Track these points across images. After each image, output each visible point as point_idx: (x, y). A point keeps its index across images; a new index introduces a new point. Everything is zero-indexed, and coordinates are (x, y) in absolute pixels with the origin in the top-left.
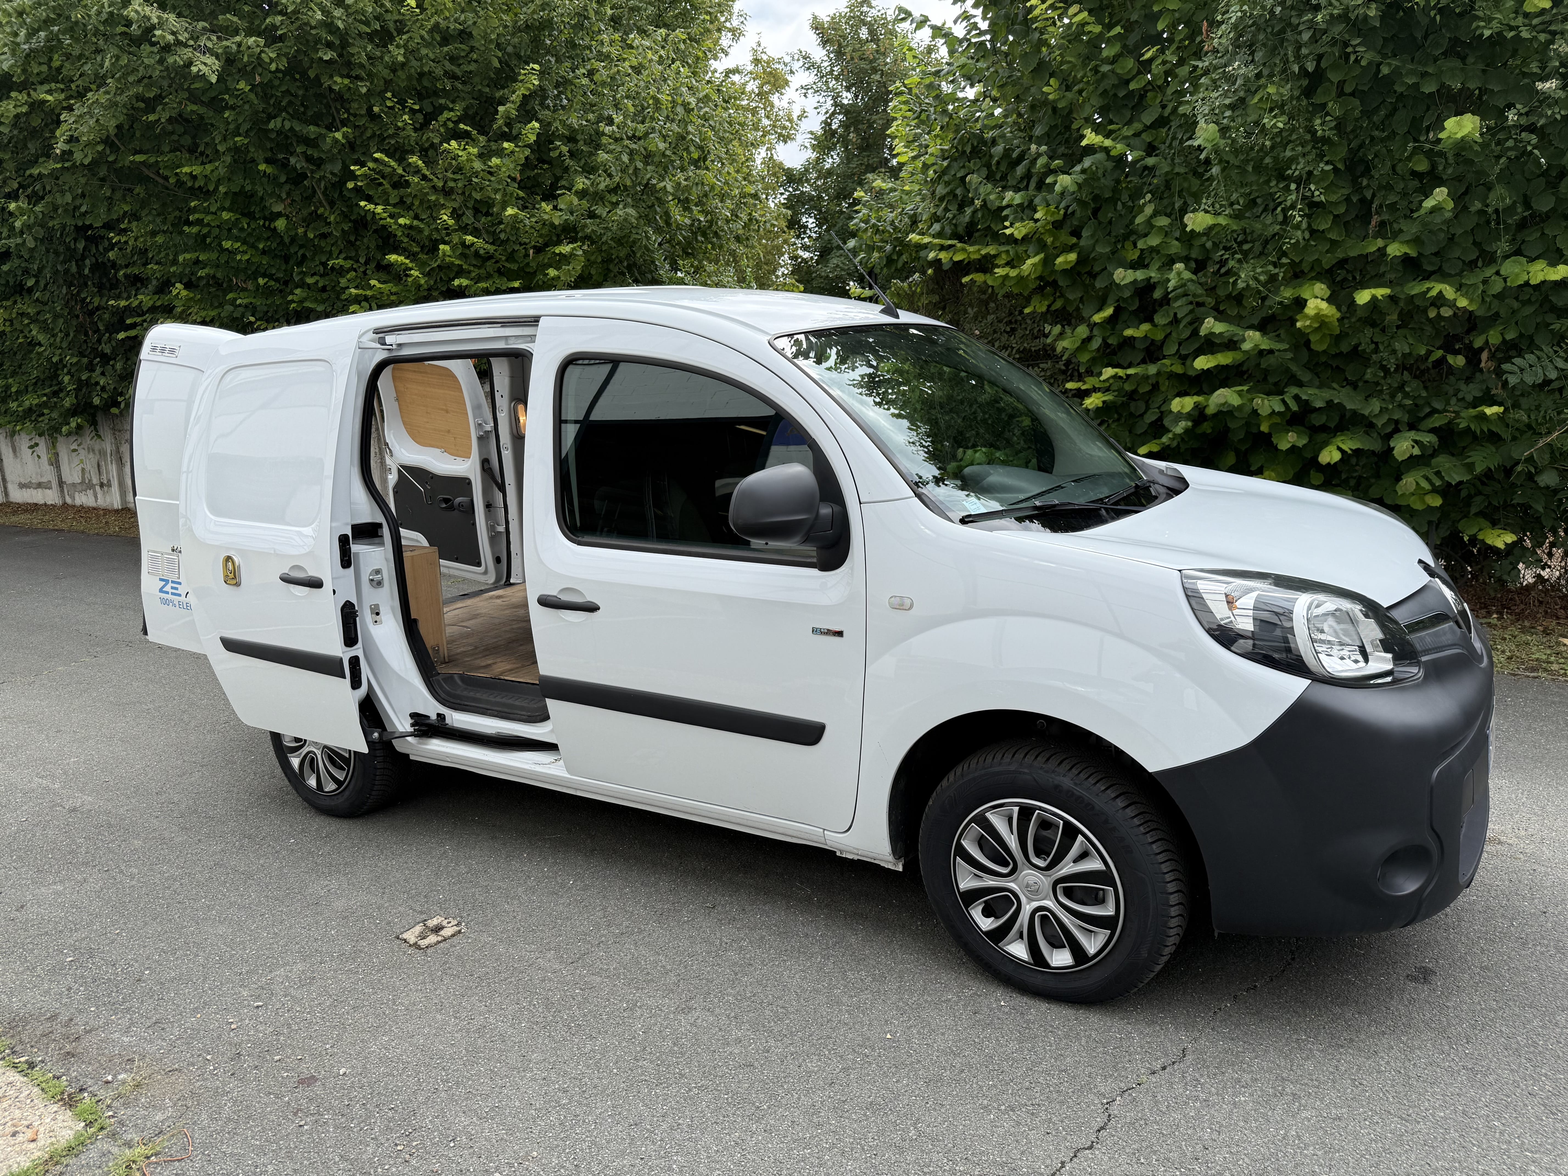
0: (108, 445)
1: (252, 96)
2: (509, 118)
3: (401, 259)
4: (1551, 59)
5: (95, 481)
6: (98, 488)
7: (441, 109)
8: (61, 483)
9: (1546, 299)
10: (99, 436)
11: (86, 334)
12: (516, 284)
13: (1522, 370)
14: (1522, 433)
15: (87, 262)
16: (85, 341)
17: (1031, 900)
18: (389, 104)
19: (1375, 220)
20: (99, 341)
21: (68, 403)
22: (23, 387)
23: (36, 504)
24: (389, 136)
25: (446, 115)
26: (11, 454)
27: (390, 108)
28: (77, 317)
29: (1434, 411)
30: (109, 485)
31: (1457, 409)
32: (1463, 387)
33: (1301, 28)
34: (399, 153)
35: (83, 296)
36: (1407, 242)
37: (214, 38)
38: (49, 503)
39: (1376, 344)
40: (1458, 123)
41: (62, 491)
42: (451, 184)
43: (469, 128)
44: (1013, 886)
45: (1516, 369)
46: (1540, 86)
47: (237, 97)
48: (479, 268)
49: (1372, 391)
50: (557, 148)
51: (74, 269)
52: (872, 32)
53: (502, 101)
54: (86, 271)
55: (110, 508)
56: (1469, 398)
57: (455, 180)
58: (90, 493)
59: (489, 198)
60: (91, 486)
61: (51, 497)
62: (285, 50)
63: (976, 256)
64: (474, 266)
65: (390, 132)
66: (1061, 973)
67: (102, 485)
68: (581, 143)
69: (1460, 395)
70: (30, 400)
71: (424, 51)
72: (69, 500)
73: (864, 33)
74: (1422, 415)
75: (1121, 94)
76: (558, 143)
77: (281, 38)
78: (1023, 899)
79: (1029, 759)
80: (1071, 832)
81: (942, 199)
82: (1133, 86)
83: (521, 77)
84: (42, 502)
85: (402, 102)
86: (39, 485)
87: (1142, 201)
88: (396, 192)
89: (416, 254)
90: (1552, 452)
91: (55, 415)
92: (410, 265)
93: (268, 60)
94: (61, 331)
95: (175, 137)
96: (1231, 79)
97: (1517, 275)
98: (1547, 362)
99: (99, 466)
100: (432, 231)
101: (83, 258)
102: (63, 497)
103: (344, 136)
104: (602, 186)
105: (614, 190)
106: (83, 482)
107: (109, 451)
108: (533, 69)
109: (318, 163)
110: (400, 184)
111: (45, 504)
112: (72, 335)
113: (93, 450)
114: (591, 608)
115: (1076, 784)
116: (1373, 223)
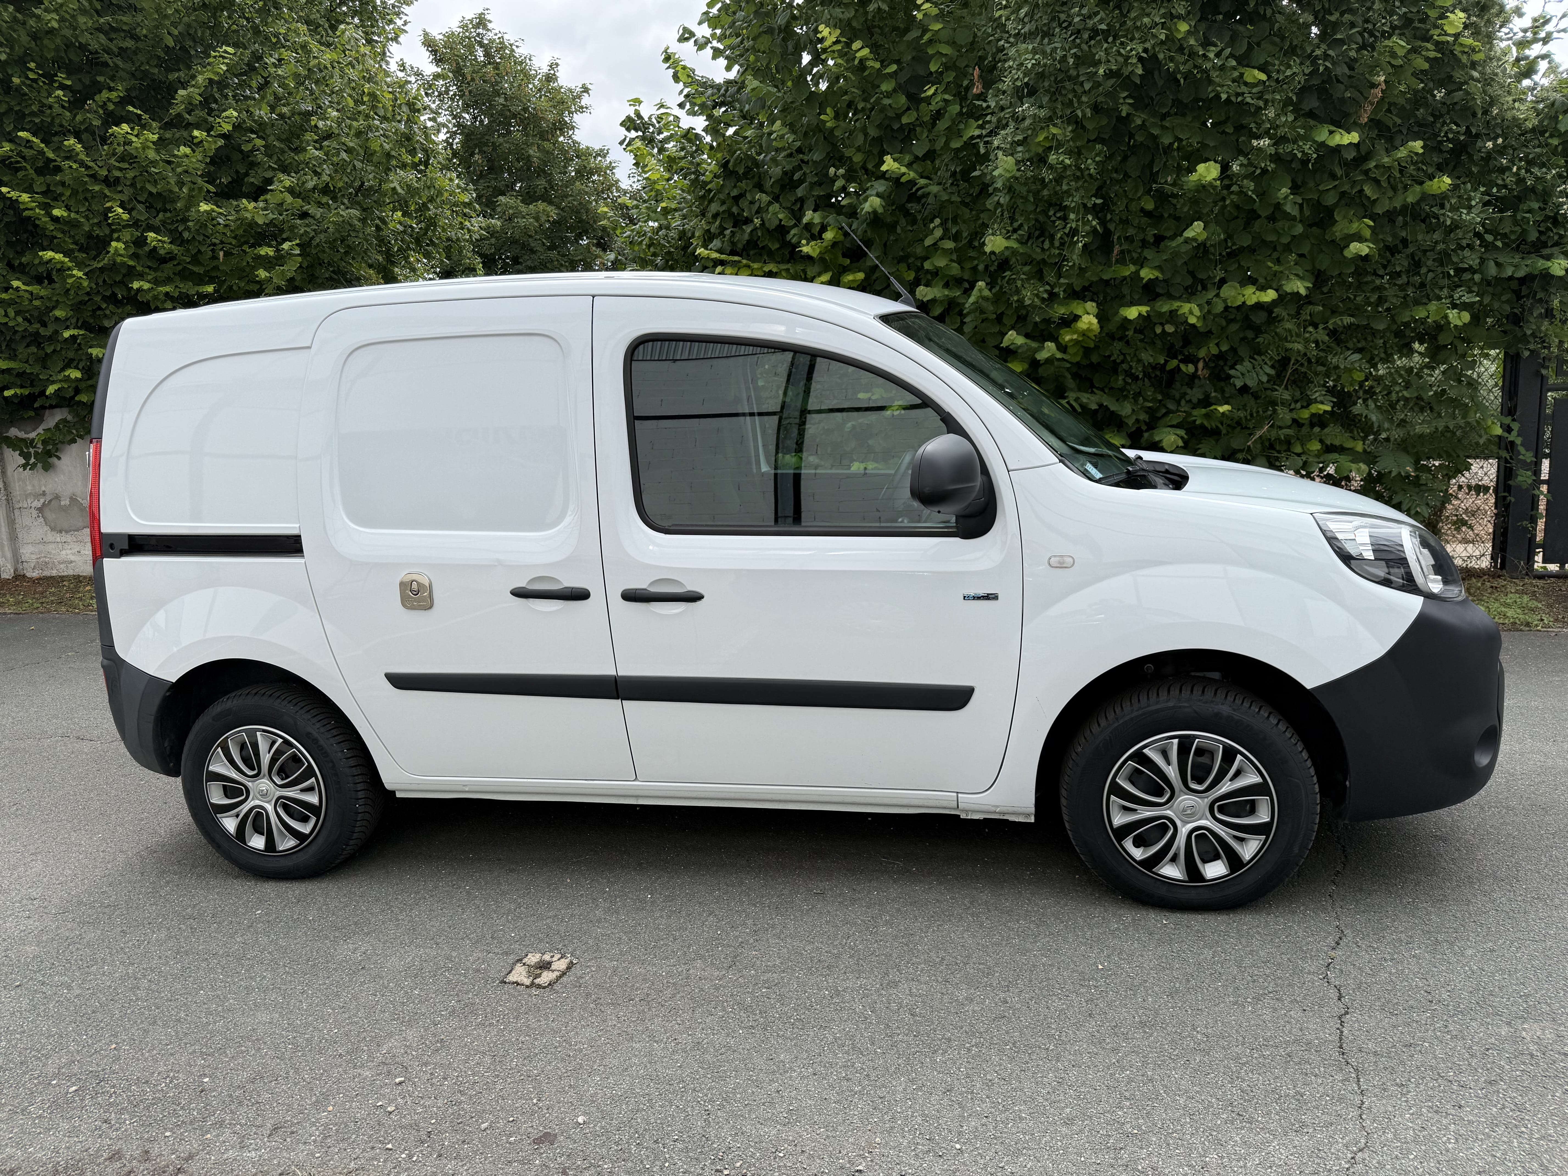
2: (190, 104)
3: (59, 256)
4: (1263, 121)
7: (98, 88)
9: (1247, 318)
12: (210, 289)
13: (1243, 374)
14: (1234, 428)
17: (1185, 823)
18: (32, 76)
19: (1116, 249)
24: (33, 114)
25: (105, 94)
27: (32, 80)
29: (1169, 412)
31: (1186, 409)
32: (1189, 391)
33: (1081, 79)
34: (47, 133)
36: (1156, 268)
39: (1124, 354)
40: (1207, 169)
42: (117, 173)
43: (139, 112)
44: (1169, 813)
45: (1239, 374)
46: (1255, 143)
48: (155, 270)
49: (1120, 394)
50: (250, 141)
52: (487, 54)
53: (180, 85)
56: (1195, 401)
57: (121, 169)
59: (171, 191)
64: (150, 268)
65: (35, 108)
66: (1219, 883)
68: (272, 138)
69: (1188, 398)
71: (82, 19)
73: (480, 53)
74: (1159, 415)
75: (896, 126)
76: (252, 136)
78: (1179, 823)
79: (1186, 694)
80: (1229, 755)
81: (715, 216)
82: (905, 120)
83: (211, 60)
85: (50, 76)
87: (932, 225)
88: (42, 179)
89: (72, 251)
90: (1262, 443)
92: (70, 264)
96: (1018, 119)
97: (1235, 297)
98: (1258, 369)
100: (93, 225)
104: (310, 185)
105: (326, 190)
108: (226, 52)
110: (48, 168)
114: (694, 598)
115: (1234, 710)
116: (1115, 252)
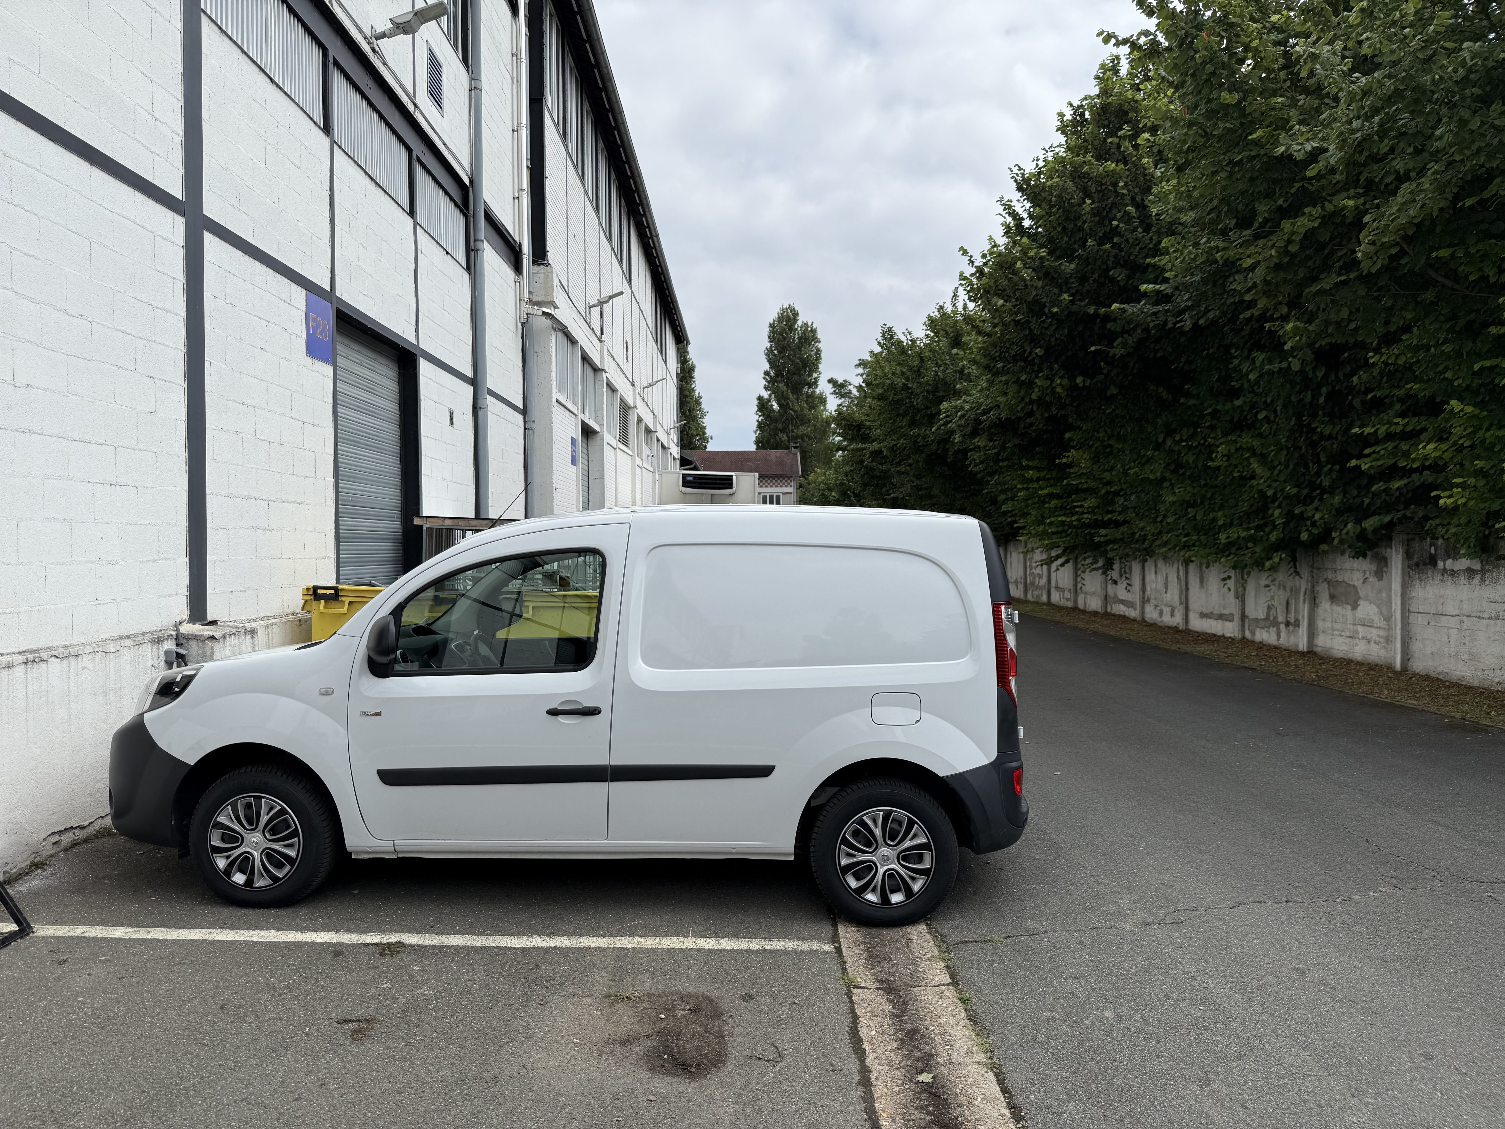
0: (1303, 585)
5: (1281, 618)
6: (1282, 627)
8: (1243, 617)
10: (1297, 573)
11: (1306, 466)
15: (1324, 390)
16: (1304, 474)
20: (1318, 474)
21: (1273, 537)
22: (1228, 521)
23: (1214, 635)
26: (1198, 585)
28: (1300, 448)
30: (1297, 624)
35: (1313, 426)
38: (1228, 635)
41: (1243, 626)
51: (1308, 399)
55: (1293, 648)
58: (1273, 630)
60: (1275, 624)
61: (1230, 629)
67: (1288, 624)
70: (1236, 533)
72: (1248, 635)
84: (1220, 633)
86: (1221, 617)
91: (1258, 549)
94: (1280, 464)
99: (1288, 603)
101: (1319, 386)
102: (1243, 631)
106: (1267, 618)
107: (1303, 590)
111: (1223, 636)
112: (1291, 467)
113: (1284, 587)
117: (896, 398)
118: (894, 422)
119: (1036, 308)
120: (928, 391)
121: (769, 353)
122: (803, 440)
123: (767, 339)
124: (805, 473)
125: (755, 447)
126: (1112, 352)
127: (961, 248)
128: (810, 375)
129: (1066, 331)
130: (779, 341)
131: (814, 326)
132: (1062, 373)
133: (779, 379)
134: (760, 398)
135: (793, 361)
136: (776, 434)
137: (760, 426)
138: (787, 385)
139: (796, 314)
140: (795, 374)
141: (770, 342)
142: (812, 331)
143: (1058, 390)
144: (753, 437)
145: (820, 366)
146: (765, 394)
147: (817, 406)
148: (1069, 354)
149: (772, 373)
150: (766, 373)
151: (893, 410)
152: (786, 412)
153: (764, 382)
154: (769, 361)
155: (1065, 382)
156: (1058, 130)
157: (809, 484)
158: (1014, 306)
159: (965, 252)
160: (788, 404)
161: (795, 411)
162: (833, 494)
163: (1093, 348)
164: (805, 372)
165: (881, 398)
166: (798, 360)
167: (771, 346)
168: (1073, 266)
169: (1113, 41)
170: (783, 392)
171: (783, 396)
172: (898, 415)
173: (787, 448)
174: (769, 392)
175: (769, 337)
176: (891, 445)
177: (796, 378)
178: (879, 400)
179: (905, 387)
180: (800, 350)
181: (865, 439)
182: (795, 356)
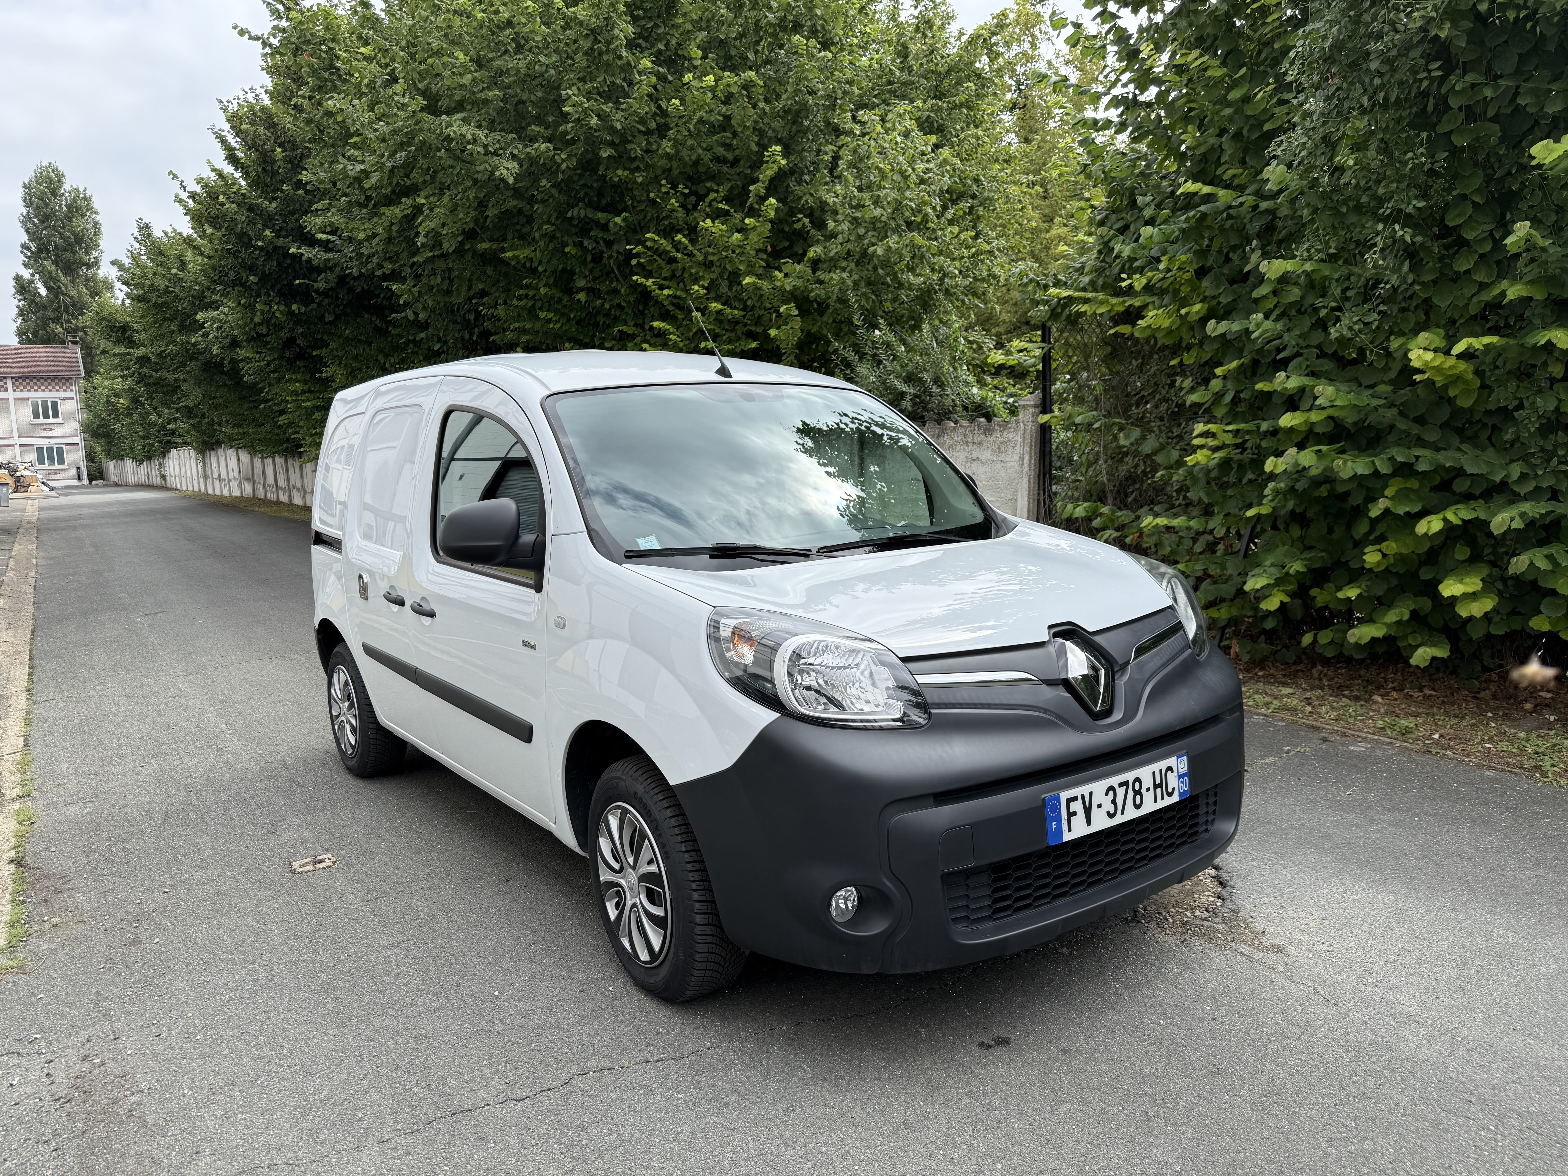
1: (554, 191)
2: (758, 195)
3: (663, 325)
7: (708, 191)
15: (476, 330)
18: (664, 189)
24: (664, 218)
25: (713, 195)
37: (520, 146)
42: (710, 258)
47: (542, 192)
50: (799, 220)
51: (467, 336)
53: (755, 181)
54: (475, 338)
59: (738, 269)
62: (575, 151)
63: (1121, 309)
76: (800, 216)
77: (573, 142)
83: (766, 159)
85: (674, 187)
88: (668, 266)
92: (671, 330)
93: (559, 161)
95: (518, 227)
103: (624, 220)
104: (833, 253)
108: (775, 150)
109: (609, 244)
110: (672, 259)
117: (160, 300)
118: (161, 325)
119: (244, 240)
120: (193, 296)
121: (26, 220)
122: (85, 333)
123: (22, 203)
124: (89, 374)
125: (17, 339)
126: (316, 285)
127: (170, 173)
128: (87, 253)
129: (275, 263)
130: (38, 207)
131: (88, 194)
132: (277, 300)
133: (44, 255)
134: (18, 278)
135: (60, 234)
136: (45, 325)
137: (22, 313)
138: (55, 263)
139: (60, 176)
140: (66, 250)
141: (27, 206)
142: (85, 198)
143: (277, 315)
144: (14, 327)
145: (101, 243)
146: (26, 274)
147: (101, 292)
148: (285, 282)
149: (33, 246)
150: (24, 246)
151: (157, 313)
152: (56, 296)
153: (22, 258)
154: (27, 231)
155: (282, 308)
156: (263, 69)
157: (95, 388)
158: (224, 236)
159: (175, 177)
160: (59, 287)
161: (71, 297)
162: (121, 401)
163: (297, 282)
164: (80, 249)
165: (140, 299)
166: (68, 234)
167: (28, 213)
168: (274, 205)
169: (247, 36)
170: (50, 273)
171: (51, 277)
172: (164, 319)
173: (63, 342)
174: (31, 271)
175: (24, 201)
176: (159, 351)
177: (67, 255)
178: (140, 301)
179: (167, 291)
180: (70, 221)
181: (131, 343)
182: (63, 228)
